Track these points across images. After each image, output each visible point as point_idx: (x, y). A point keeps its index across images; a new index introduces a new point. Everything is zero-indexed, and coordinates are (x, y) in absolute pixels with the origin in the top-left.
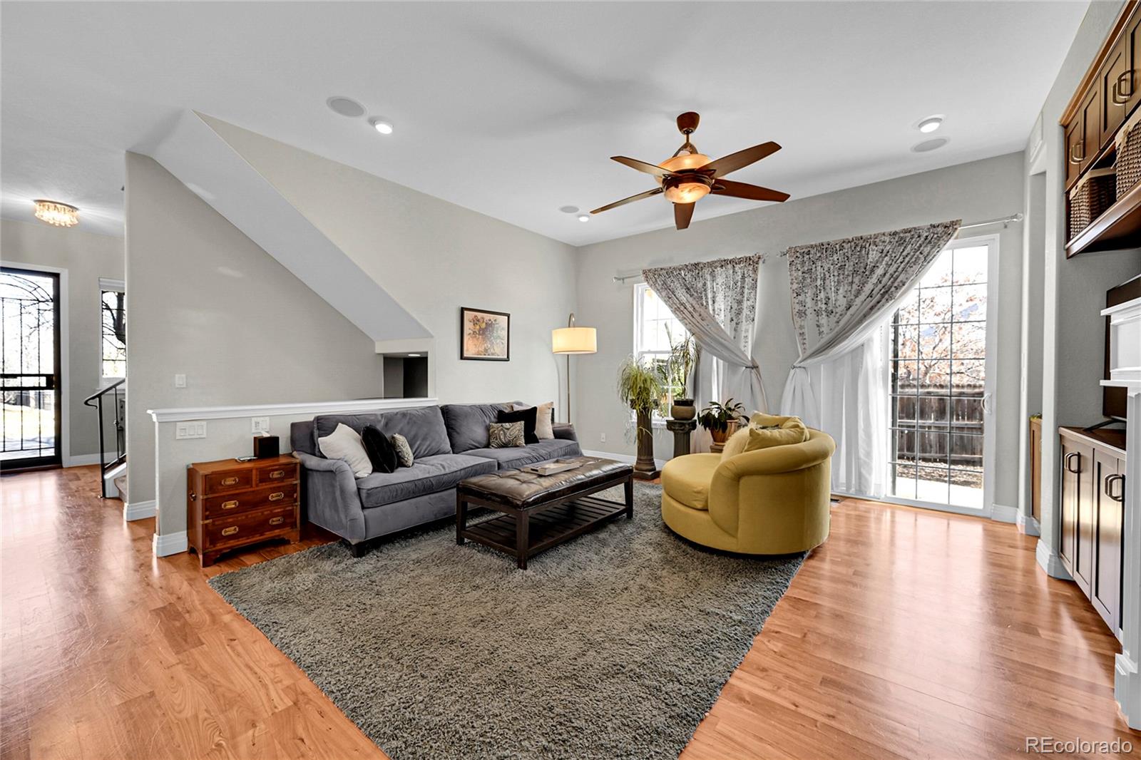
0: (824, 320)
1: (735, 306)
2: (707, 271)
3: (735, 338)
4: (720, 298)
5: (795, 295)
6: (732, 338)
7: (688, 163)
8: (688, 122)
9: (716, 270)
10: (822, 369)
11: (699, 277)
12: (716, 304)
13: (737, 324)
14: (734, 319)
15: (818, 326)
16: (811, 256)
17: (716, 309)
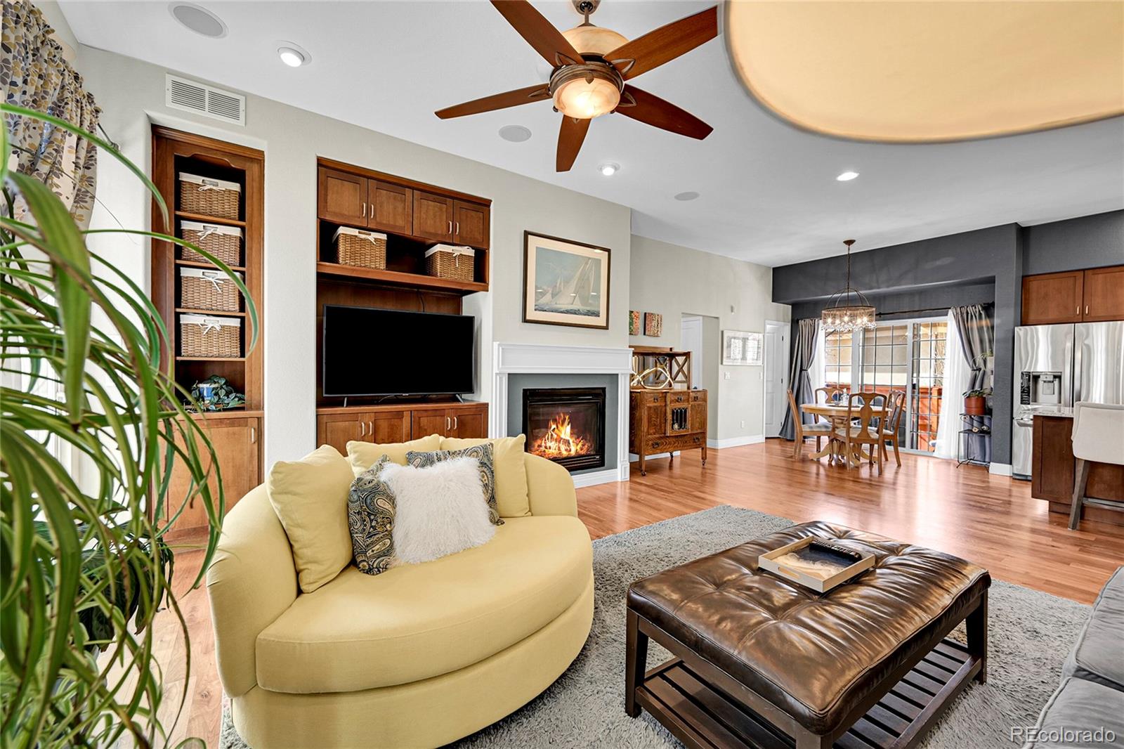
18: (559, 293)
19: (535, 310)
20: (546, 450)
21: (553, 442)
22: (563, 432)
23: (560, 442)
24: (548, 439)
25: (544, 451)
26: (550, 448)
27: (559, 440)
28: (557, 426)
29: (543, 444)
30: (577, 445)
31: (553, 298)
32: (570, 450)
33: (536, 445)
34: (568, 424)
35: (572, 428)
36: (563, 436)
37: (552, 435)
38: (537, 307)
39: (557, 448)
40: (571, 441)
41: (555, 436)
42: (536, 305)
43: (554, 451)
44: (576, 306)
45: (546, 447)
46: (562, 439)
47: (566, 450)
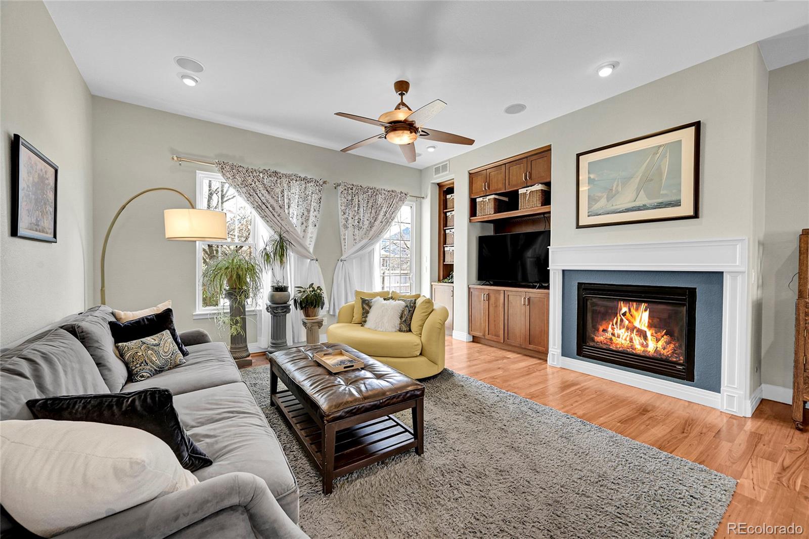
0: (357, 232)
1: (306, 213)
2: (284, 180)
3: (303, 237)
4: (294, 205)
5: (343, 213)
6: (302, 237)
7: (401, 116)
8: (402, 87)
9: (291, 182)
10: (354, 262)
11: (276, 183)
12: (291, 208)
13: (306, 227)
14: (304, 223)
15: (354, 235)
16: (353, 191)
17: (291, 213)
18: (615, 195)
19: (588, 216)
20: (613, 338)
21: (623, 330)
22: (638, 319)
23: (632, 331)
24: (616, 323)
25: (611, 339)
26: (619, 337)
27: (631, 329)
28: (630, 310)
29: (610, 329)
30: (658, 340)
31: (608, 201)
32: (647, 346)
33: (601, 329)
34: (646, 310)
35: (650, 317)
36: (637, 324)
37: (622, 320)
38: (590, 213)
39: (628, 339)
40: (649, 333)
41: (626, 322)
42: (588, 212)
43: (623, 342)
44: (643, 200)
45: (613, 334)
46: (636, 327)
47: (642, 345)
